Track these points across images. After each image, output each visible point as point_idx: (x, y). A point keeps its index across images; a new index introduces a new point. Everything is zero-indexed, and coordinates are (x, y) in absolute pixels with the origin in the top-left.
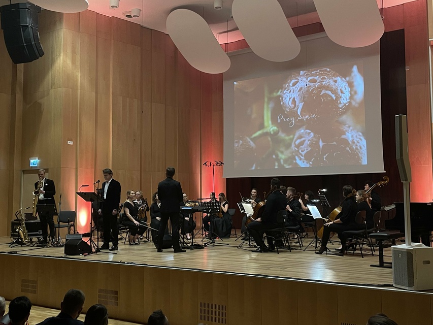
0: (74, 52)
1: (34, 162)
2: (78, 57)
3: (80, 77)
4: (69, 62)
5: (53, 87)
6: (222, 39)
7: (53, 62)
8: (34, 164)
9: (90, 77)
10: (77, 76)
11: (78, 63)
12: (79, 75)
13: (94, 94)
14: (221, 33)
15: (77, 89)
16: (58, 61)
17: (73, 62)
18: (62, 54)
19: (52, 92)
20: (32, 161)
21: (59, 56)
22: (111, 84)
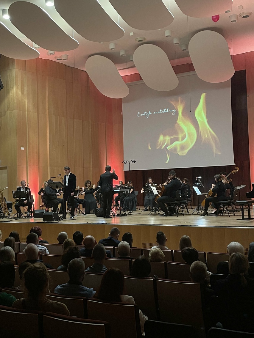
0: (22, 85)
2: (25, 89)
3: (27, 103)
4: (20, 93)
5: (9, 110)
6: (122, 73)
7: (8, 92)
9: (33, 102)
10: (25, 102)
11: (25, 93)
13: (36, 114)
14: (121, 70)
15: (25, 111)
16: (12, 91)
17: (23, 92)
18: (15, 87)
19: (8, 113)
21: (13, 88)
22: (47, 107)
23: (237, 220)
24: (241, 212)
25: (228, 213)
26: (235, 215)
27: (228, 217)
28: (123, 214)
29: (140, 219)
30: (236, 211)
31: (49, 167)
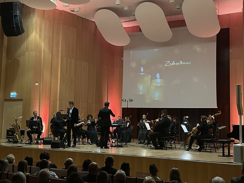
0: (40, 31)
1: (13, 94)
2: (43, 34)
3: (43, 45)
4: (38, 37)
5: (27, 51)
6: (125, 25)
7: (28, 36)
8: (13, 96)
9: (49, 45)
10: (41, 45)
11: (43, 37)
12: (43, 44)
13: (51, 56)
14: (124, 22)
15: (41, 53)
16: (31, 36)
17: (40, 37)
18: (34, 32)
19: (27, 53)
20: (12, 94)
21: (32, 32)
22: (60, 50)
23: (218, 156)
24: (222, 149)
25: (211, 150)
26: (216, 152)
27: (210, 153)
28: (119, 145)
29: (134, 151)
30: (218, 148)
31: (58, 101)
